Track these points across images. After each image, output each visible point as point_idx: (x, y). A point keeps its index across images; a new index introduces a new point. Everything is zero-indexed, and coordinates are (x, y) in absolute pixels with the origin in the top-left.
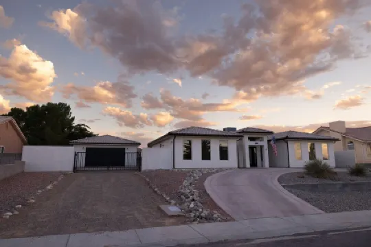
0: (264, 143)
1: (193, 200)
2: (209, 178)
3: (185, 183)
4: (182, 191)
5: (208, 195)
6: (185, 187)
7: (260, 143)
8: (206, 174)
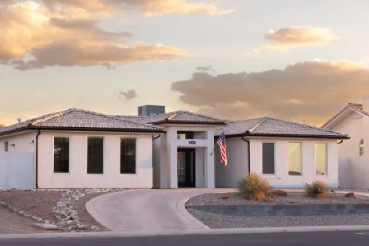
0: (206, 143)
1: (71, 219)
2: (93, 200)
3: (60, 204)
4: (57, 211)
5: (89, 215)
6: (60, 208)
7: (199, 143)
8: (89, 195)
